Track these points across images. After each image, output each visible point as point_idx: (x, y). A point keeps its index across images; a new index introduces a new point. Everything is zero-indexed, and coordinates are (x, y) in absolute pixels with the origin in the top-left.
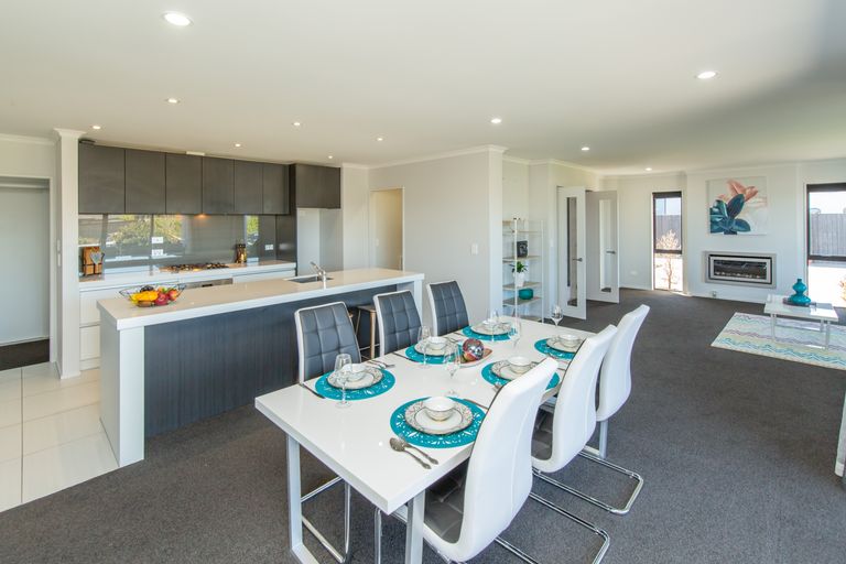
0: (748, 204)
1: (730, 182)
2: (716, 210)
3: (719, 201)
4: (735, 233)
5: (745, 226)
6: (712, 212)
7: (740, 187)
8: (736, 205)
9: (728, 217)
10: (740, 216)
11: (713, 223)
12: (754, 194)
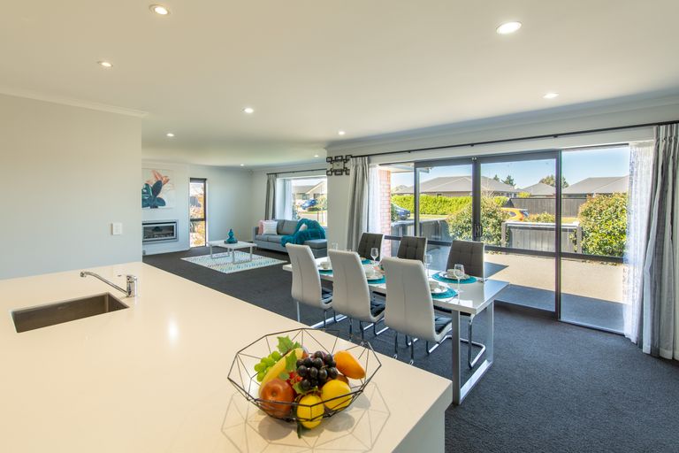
0: (164, 188)
1: (154, 171)
2: (145, 191)
3: (147, 185)
4: (157, 207)
5: (162, 203)
6: (143, 193)
7: (160, 175)
8: (157, 187)
9: (152, 197)
10: (160, 196)
11: (143, 200)
12: (167, 181)
